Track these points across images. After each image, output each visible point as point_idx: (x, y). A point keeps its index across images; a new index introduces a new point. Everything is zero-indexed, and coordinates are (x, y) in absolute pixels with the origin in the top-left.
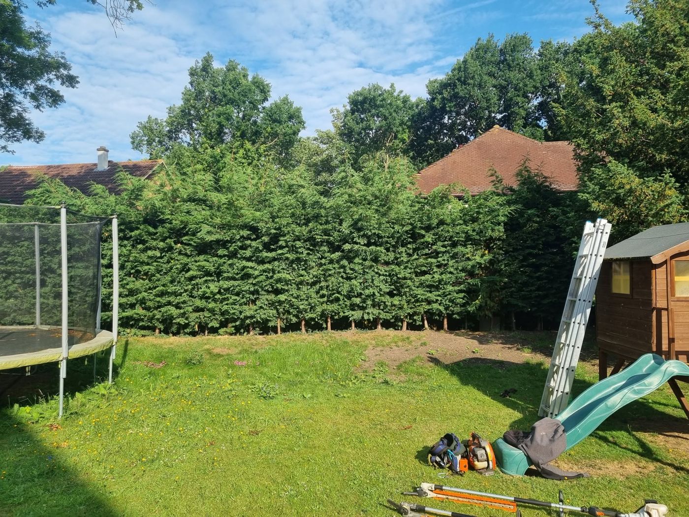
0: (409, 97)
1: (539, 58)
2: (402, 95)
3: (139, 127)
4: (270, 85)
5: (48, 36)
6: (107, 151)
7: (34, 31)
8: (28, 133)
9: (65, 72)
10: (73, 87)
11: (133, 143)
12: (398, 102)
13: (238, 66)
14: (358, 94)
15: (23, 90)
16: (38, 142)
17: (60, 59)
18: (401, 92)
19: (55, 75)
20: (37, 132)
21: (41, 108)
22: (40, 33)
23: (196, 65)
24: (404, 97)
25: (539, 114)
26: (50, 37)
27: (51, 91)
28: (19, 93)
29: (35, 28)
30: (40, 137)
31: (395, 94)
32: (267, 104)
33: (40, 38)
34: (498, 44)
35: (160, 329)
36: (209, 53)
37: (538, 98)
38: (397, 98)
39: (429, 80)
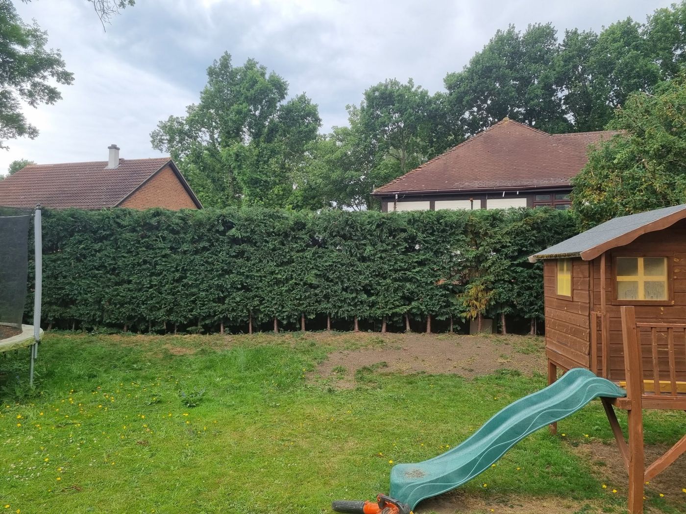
0: (427, 93)
1: (564, 48)
2: (420, 90)
3: (159, 126)
4: (287, 83)
5: (45, 33)
6: (118, 149)
7: (30, 28)
8: (21, 130)
9: (60, 69)
10: (69, 84)
11: (153, 142)
12: (417, 97)
13: (257, 65)
14: (375, 90)
15: (19, 87)
16: (32, 138)
17: (56, 56)
18: (419, 87)
19: (51, 72)
20: (30, 128)
21: (35, 105)
22: (37, 31)
23: (214, 65)
24: (422, 92)
25: (566, 108)
26: (47, 35)
27: (47, 88)
28: (14, 90)
29: (32, 25)
30: (33, 133)
31: (413, 90)
32: (284, 103)
33: (37, 36)
34: (519, 36)
35: (128, 327)
36: (227, 52)
37: (563, 90)
38: (415, 94)
39: (448, 74)
